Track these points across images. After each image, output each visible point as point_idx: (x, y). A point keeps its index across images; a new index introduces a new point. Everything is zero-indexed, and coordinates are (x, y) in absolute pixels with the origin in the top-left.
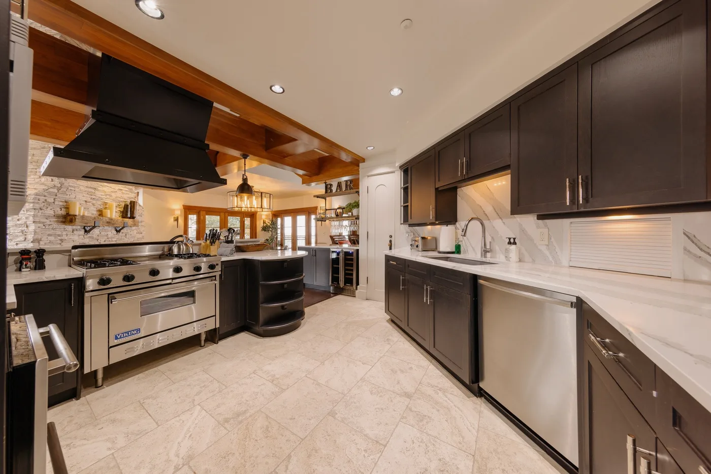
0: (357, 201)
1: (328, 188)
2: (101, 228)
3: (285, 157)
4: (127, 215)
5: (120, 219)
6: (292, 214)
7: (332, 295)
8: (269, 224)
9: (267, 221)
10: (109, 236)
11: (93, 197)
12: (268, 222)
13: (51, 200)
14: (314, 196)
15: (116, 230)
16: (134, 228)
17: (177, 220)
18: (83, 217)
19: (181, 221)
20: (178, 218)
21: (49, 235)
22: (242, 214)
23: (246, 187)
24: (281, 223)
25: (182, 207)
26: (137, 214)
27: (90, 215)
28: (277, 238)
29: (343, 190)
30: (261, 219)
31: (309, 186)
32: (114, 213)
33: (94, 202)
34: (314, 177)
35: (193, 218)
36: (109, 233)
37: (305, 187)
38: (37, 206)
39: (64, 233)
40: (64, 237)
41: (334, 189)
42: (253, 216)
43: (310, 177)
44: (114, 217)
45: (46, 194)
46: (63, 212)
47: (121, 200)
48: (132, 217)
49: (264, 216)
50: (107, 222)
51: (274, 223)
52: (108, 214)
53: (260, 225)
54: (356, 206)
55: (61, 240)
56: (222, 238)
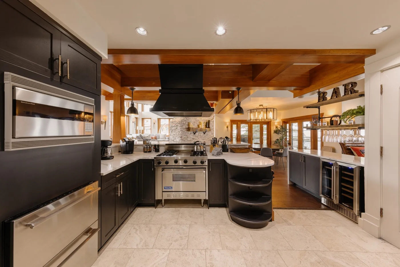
0: (362, 106)
1: (322, 97)
2: (199, 132)
3: (269, 80)
4: (207, 126)
5: (205, 128)
6: (298, 121)
7: (323, 207)
8: (279, 129)
9: (279, 126)
10: (201, 135)
11: (196, 120)
12: (279, 128)
13: (184, 123)
14: (304, 107)
15: (204, 133)
16: (210, 132)
17: (227, 127)
18: (192, 128)
19: (229, 128)
20: (228, 126)
21: (184, 135)
22: (261, 123)
23: (239, 109)
24: (289, 128)
25: (230, 121)
26: (211, 126)
27: (195, 127)
28: (286, 138)
29: (342, 96)
30: (275, 125)
31: (301, 98)
32: (203, 126)
33: (196, 122)
34: (305, 90)
35: (235, 126)
36: (201, 134)
37: (298, 100)
38: (181, 125)
39: (188, 134)
40: (188, 136)
41: (329, 97)
42: (268, 123)
43: (301, 90)
44: (202, 127)
45: (183, 121)
46: (187, 127)
47: (205, 120)
48: (209, 127)
49: (277, 123)
50: (200, 130)
51: (284, 129)
52: (200, 126)
53: (273, 128)
54: (360, 113)
55: (187, 137)
56: (220, 143)
